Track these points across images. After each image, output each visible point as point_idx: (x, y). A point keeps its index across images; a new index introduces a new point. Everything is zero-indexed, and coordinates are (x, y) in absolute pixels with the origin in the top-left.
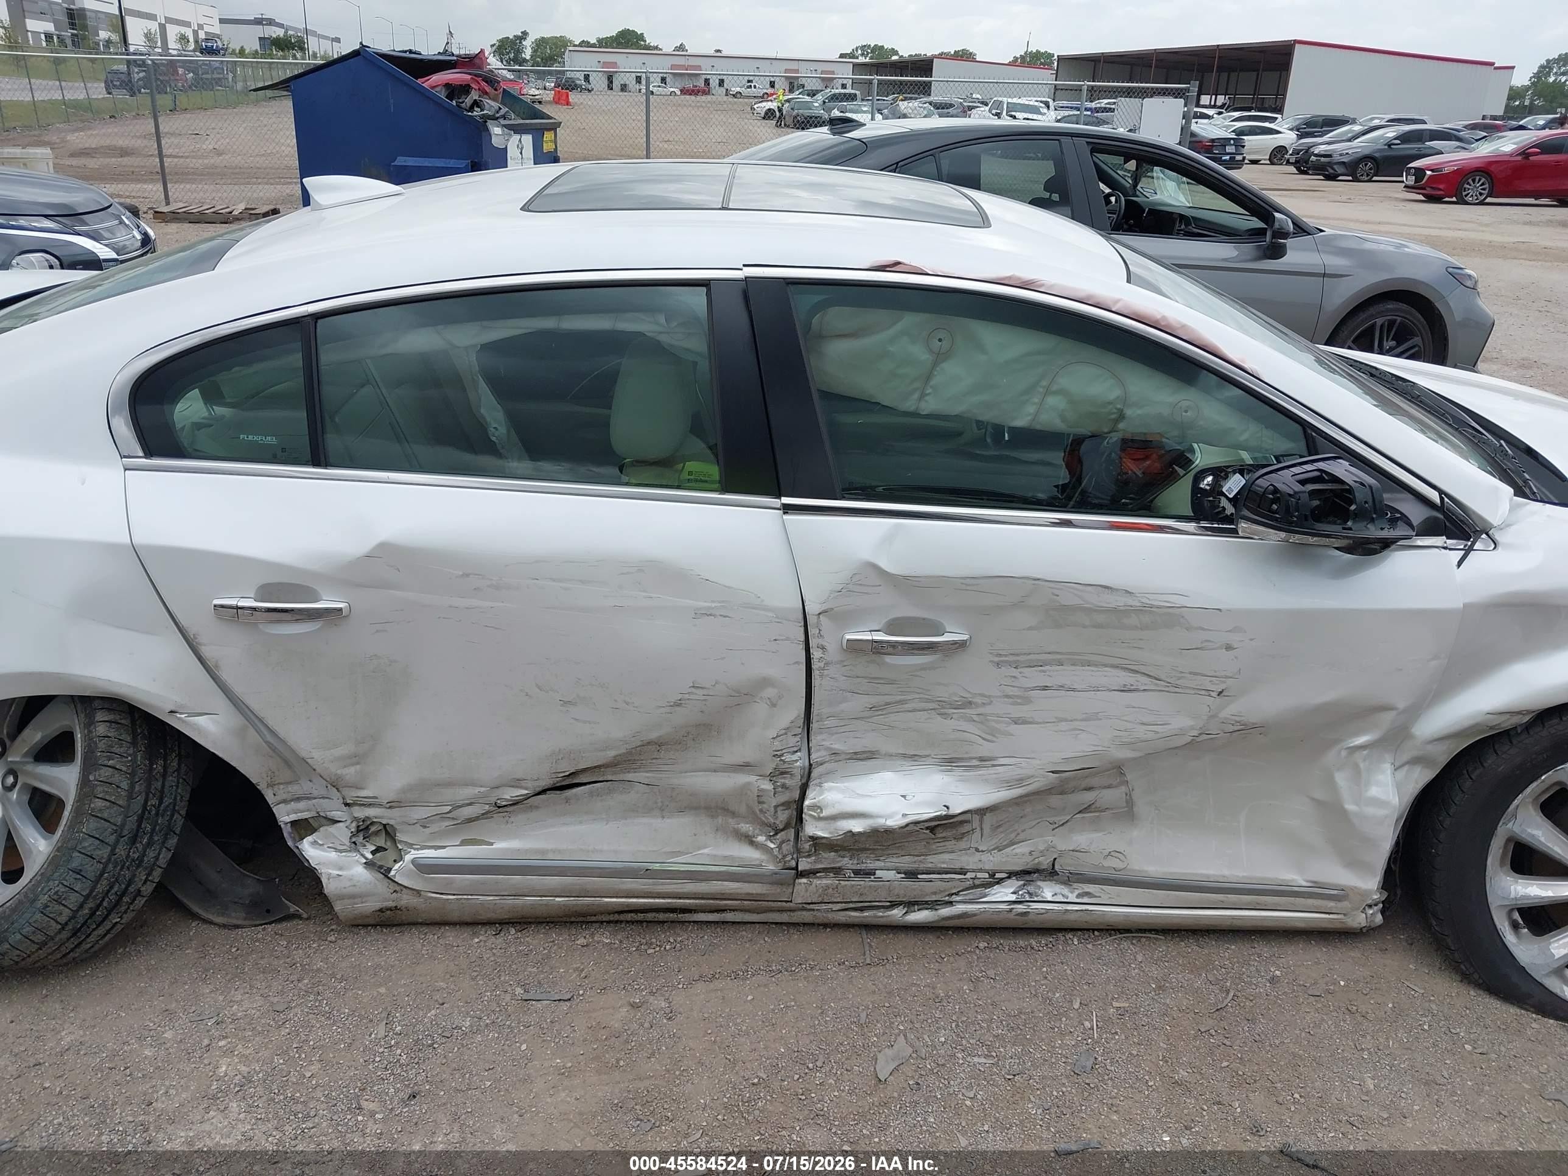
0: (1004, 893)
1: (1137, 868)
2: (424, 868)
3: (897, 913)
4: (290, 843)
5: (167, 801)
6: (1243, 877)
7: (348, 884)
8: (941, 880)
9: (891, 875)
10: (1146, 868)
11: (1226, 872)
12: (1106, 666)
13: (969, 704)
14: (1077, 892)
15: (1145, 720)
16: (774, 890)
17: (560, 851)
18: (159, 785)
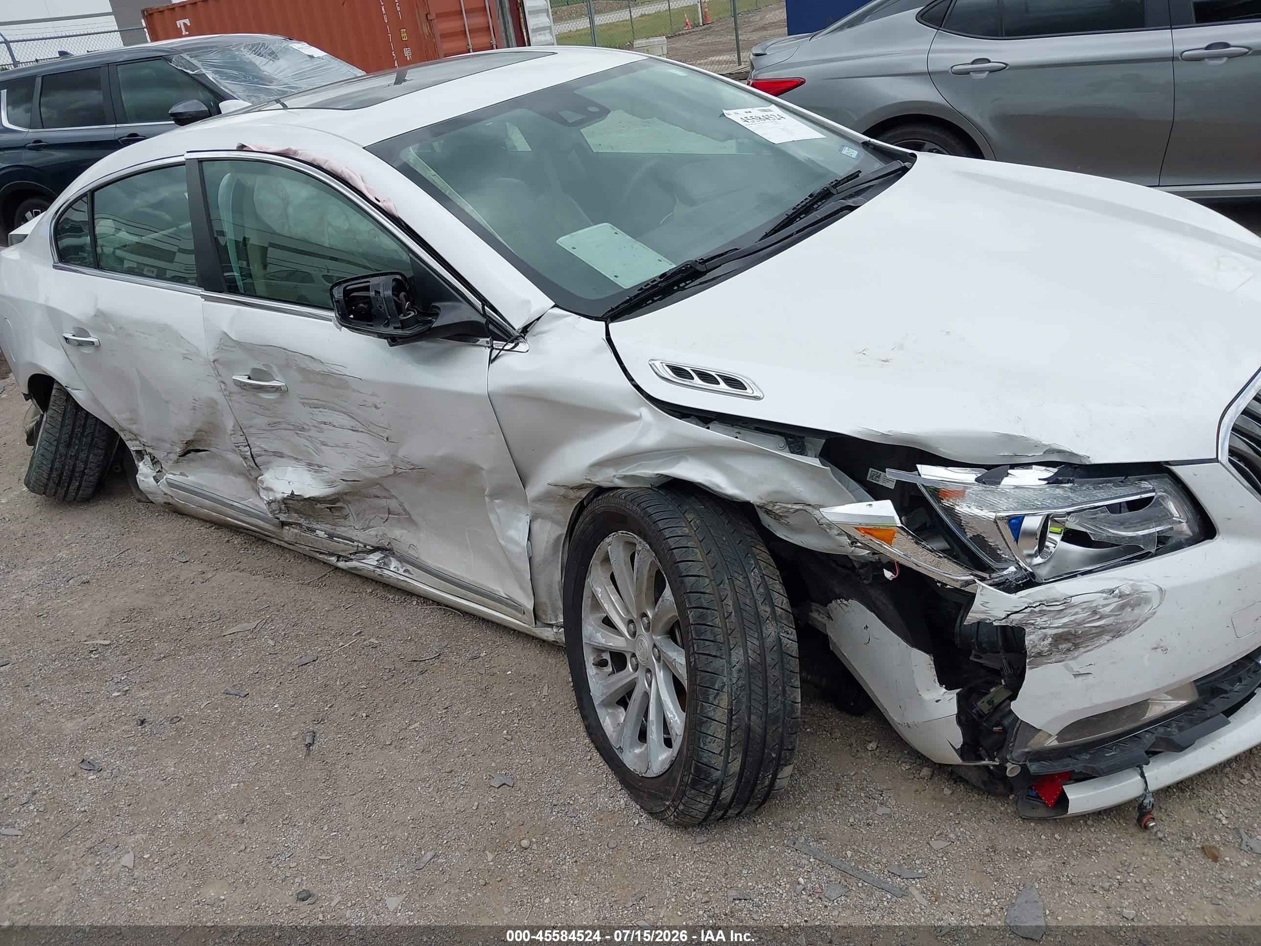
0: (373, 559)
1: (423, 559)
2: (171, 485)
3: (333, 559)
4: (136, 462)
5: (88, 431)
6: (472, 581)
7: (147, 486)
8: (344, 543)
9: (321, 534)
10: (427, 560)
11: (464, 575)
12: (341, 412)
13: (303, 429)
14: (404, 568)
15: (369, 453)
16: (277, 530)
17: (207, 487)
18: (82, 422)
